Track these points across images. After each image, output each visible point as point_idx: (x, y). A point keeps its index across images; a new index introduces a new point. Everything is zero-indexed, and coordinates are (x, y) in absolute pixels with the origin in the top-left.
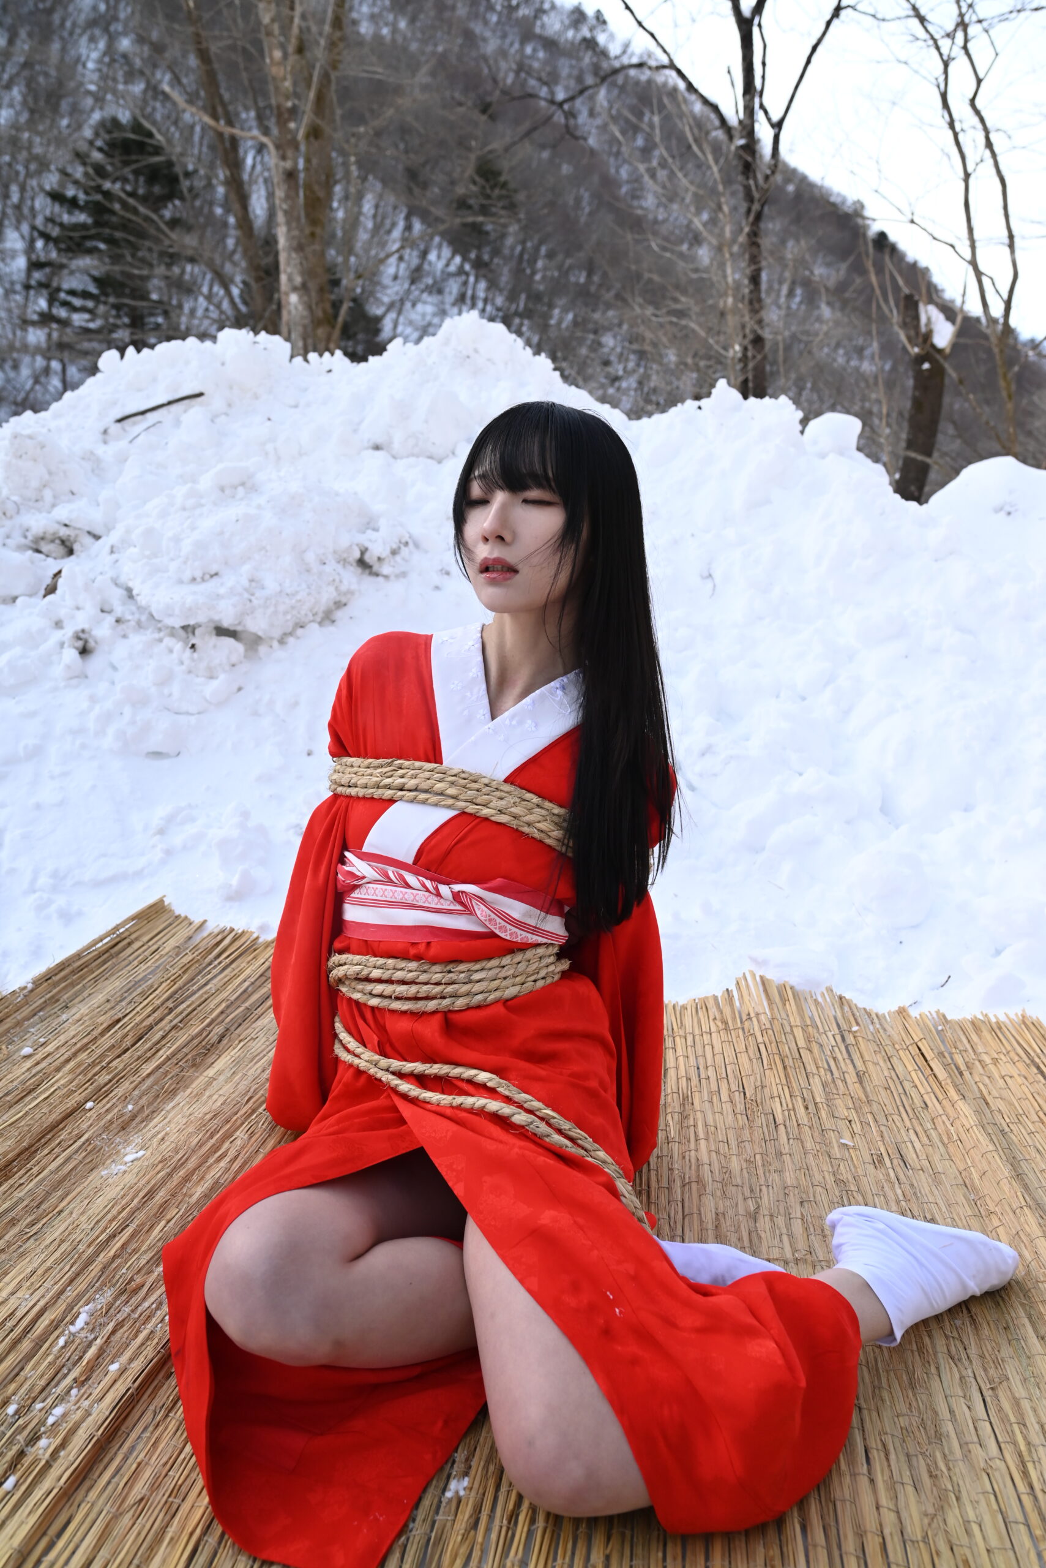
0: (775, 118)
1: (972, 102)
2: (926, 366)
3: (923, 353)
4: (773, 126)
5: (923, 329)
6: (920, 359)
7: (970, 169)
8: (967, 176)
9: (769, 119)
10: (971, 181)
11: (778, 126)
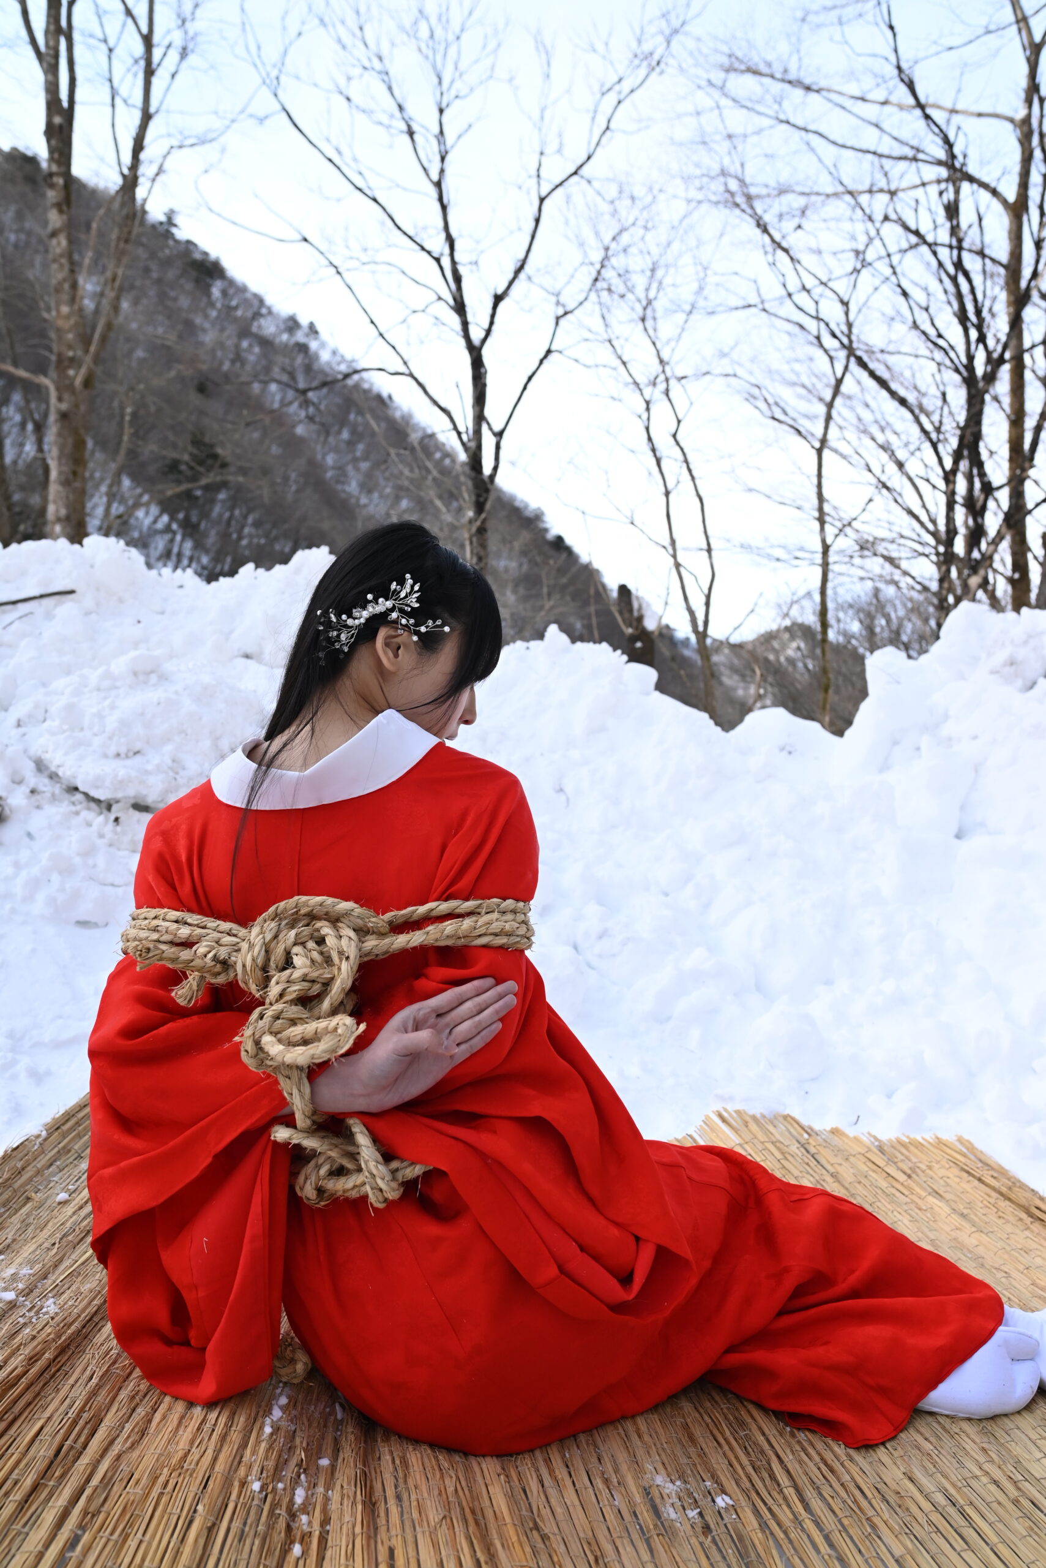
0: (497, 428)
1: (674, 436)
2: (639, 645)
3: (637, 633)
4: (495, 434)
5: (636, 614)
6: (633, 639)
7: (670, 486)
8: (667, 494)
9: (491, 429)
10: (671, 497)
11: (499, 435)
